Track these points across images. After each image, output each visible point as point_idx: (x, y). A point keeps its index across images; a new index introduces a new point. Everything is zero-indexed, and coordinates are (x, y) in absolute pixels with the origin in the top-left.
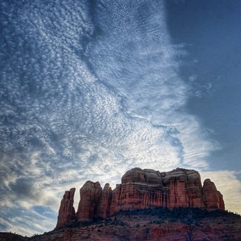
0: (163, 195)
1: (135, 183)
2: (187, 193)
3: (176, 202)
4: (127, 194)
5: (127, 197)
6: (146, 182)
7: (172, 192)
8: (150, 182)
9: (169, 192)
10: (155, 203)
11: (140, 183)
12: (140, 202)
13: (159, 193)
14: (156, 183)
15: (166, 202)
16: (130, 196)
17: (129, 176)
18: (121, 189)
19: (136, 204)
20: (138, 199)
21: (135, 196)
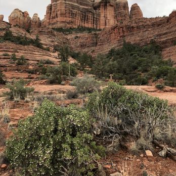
0: (94, 18)
1: (68, 2)
2: (116, 17)
3: (106, 25)
4: (59, 13)
5: (59, 16)
6: (77, 3)
7: (102, 15)
8: (81, 4)
9: (99, 15)
10: (86, 25)
11: (70, 3)
12: (72, 22)
13: (90, 15)
14: (87, 5)
15: (96, 24)
16: (61, 14)
18: (51, 9)
19: (68, 23)
20: (70, 19)
21: (67, 15)
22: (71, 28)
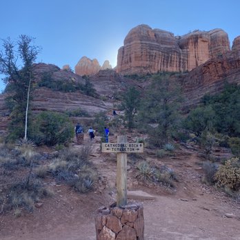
0: (180, 59)
1: (144, 42)
4: (133, 56)
5: (133, 59)
6: (157, 41)
7: (192, 55)
8: (162, 43)
9: (187, 55)
10: (170, 69)
11: (147, 42)
12: (150, 66)
13: (175, 56)
14: (170, 43)
15: (184, 67)
16: (136, 57)
17: (135, 33)
18: (123, 52)
19: (145, 68)
20: (148, 62)
21: (144, 58)
22: (148, 74)
